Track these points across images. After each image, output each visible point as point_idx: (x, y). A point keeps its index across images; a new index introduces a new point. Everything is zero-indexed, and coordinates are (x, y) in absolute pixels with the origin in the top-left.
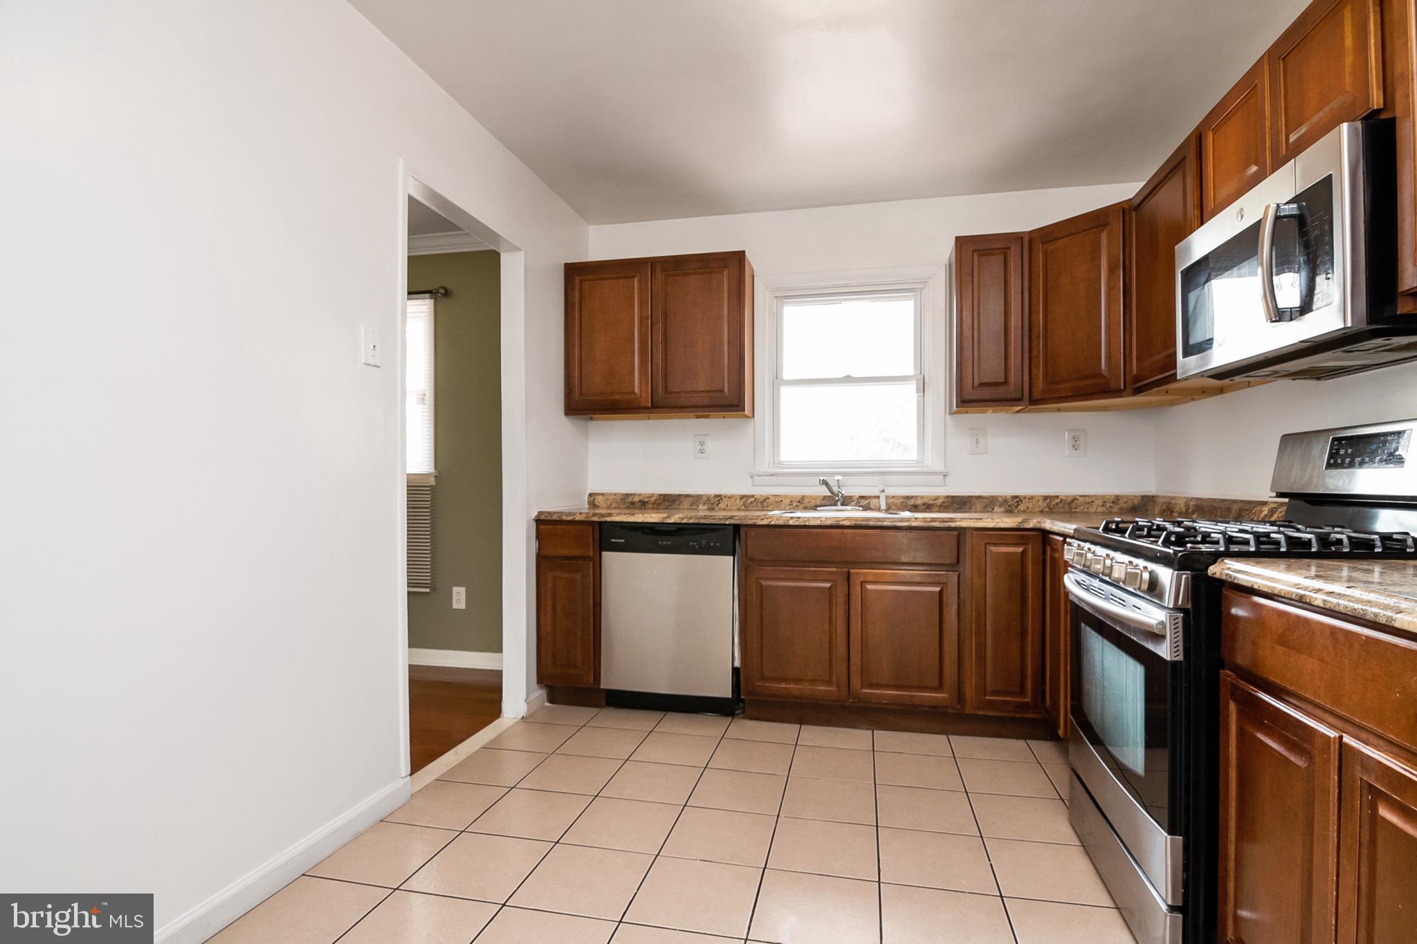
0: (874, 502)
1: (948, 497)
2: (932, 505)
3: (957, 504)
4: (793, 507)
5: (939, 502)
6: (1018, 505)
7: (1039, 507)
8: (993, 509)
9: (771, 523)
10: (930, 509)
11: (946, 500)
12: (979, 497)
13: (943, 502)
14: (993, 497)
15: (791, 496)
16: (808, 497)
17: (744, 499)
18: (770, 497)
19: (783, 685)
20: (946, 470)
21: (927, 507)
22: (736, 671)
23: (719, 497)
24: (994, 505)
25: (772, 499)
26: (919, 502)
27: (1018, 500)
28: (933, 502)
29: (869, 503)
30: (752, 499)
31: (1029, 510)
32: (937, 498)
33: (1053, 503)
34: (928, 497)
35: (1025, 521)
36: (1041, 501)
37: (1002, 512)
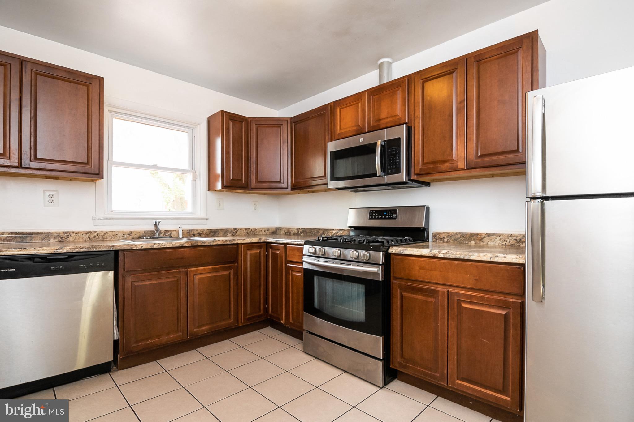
0: (174, 234)
1: (208, 229)
2: (202, 234)
3: (213, 233)
4: (125, 238)
5: (205, 232)
6: (237, 232)
7: (244, 233)
8: (227, 235)
10: (201, 236)
11: (208, 231)
12: (221, 229)
13: (207, 232)
14: (226, 229)
15: (123, 232)
16: (134, 231)
17: (89, 234)
18: (108, 232)
20: (207, 217)
21: (199, 235)
22: (116, 343)
23: (68, 234)
24: (228, 233)
25: (110, 233)
26: (196, 232)
27: (236, 230)
28: (202, 232)
29: (171, 234)
30: (95, 234)
31: (241, 234)
32: (203, 230)
33: (249, 231)
34: (199, 230)
35: (260, 239)
36: (245, 230)
37: (231, 236)
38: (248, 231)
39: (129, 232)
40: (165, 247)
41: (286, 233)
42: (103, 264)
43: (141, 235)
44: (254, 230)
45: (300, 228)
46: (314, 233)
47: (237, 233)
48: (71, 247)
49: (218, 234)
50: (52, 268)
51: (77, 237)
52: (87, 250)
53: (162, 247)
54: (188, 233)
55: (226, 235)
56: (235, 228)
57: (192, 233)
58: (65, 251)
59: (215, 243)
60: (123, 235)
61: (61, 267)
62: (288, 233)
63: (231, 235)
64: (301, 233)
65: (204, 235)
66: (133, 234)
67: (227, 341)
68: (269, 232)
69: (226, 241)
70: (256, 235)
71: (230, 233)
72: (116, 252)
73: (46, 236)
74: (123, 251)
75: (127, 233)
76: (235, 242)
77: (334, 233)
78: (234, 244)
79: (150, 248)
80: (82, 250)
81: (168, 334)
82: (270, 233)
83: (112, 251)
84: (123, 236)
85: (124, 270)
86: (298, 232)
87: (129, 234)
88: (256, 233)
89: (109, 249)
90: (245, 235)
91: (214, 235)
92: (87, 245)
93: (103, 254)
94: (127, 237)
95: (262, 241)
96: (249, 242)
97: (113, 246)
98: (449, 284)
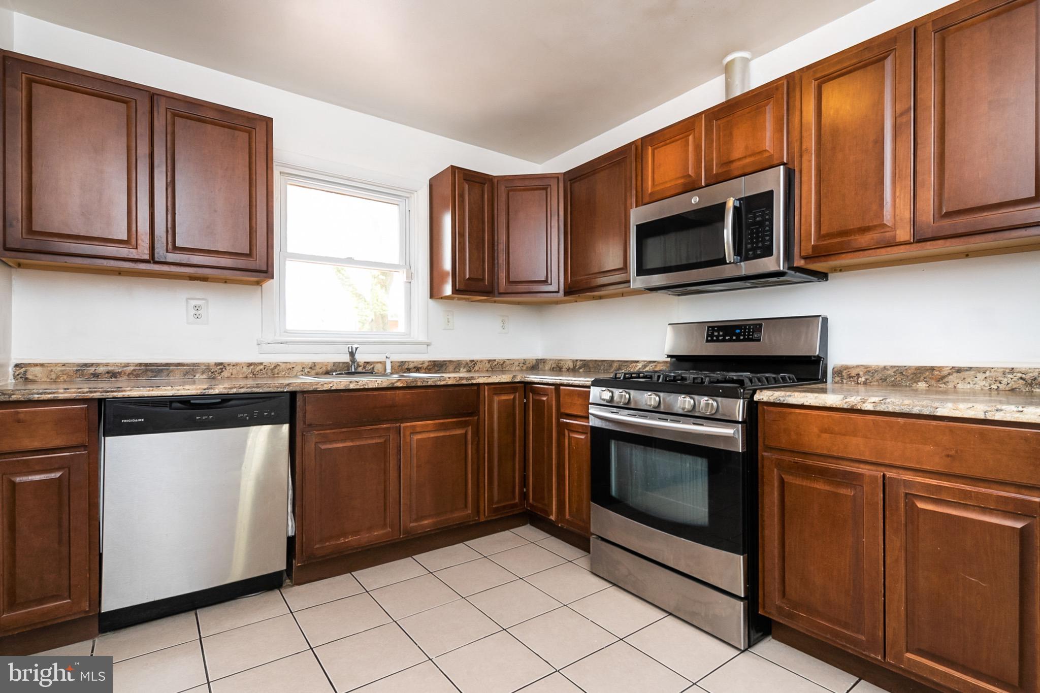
0: (378, 367)
1: (430, 361)
2: (420, 368)
3: (438, 367)
4: (305, 374)
5: (425, 365)
6: (474, 366)
7: (486, 367)
8: (460, 370)
9: (332, 389)
10: (419, 371)
11: (430, 363)
12: (450, 361)
13: (428, 366)
14: (459, 361)
15: (302, 363)
16: (319, 363)
17: (252, 367)
18: (281, 364)
19: (342, 540)
20: (429, 341)
21: (417, 369)
22: (290, 540)
23: (221, 366)
24: (461, 367)
25: (283, 366)
26: (411, 366)
27: (474, 363)
28: (421, 366)
29: (373, 368)
30: (262, 367)
31: (481, 370)
32: (423, 363)
33: (494, 365)
34: (417, 361)
36: (487, 363)
37: (465, 372)
38: (492, 364)
39: (311, 364)
40: (366, 387)
41: (553, 368)
42: (273, 413)
43: (329, 369)
44: (502, 363)
45: (577, 360)
46: (602, 368)
47: (475, 368)
48: (226, 385)
49: (446, 369)
50: (198, 418)
51: (234, 372)
52: (249, 390)
53: (362, 387)
54: (399, 366)
55: (458, 370)
56: (473, 359)
57: (406, 367)
58: (217, 391)
59: (443, 383)
60: (303, 368)
61: (211, 417)
62: (558, 369)
63: (465, 370)
64: (580, 368)
65: (424, 371)
66: (318, 367)
67: (461, 545)
68: (525, 366)
69: (461, 378)
70: (505, 370)
71: (464, 367)
72: (293, 395)
73: (189, 370)
74: (303, 392)
75: (308, 365)
76: (474, 382)
77: (640, 368)
78: (473, 384)
79: (344, 388)
80: (242, 391)
81: (370, 529)
82: (527, 368)
83: (287, 392)
84: (302, 371)
85: (305, 423)
86: (574, 367)
87: (311, 368)
88: (505, 368)
89: (282, 390)
90: (487, 370)
91: (439, 370)
92: (250, 382)
93: (274, 397)
94: (308, 372)
95: (517, 381)
96: (497, 381)
97: (289, 385)
98: (887, 462)
